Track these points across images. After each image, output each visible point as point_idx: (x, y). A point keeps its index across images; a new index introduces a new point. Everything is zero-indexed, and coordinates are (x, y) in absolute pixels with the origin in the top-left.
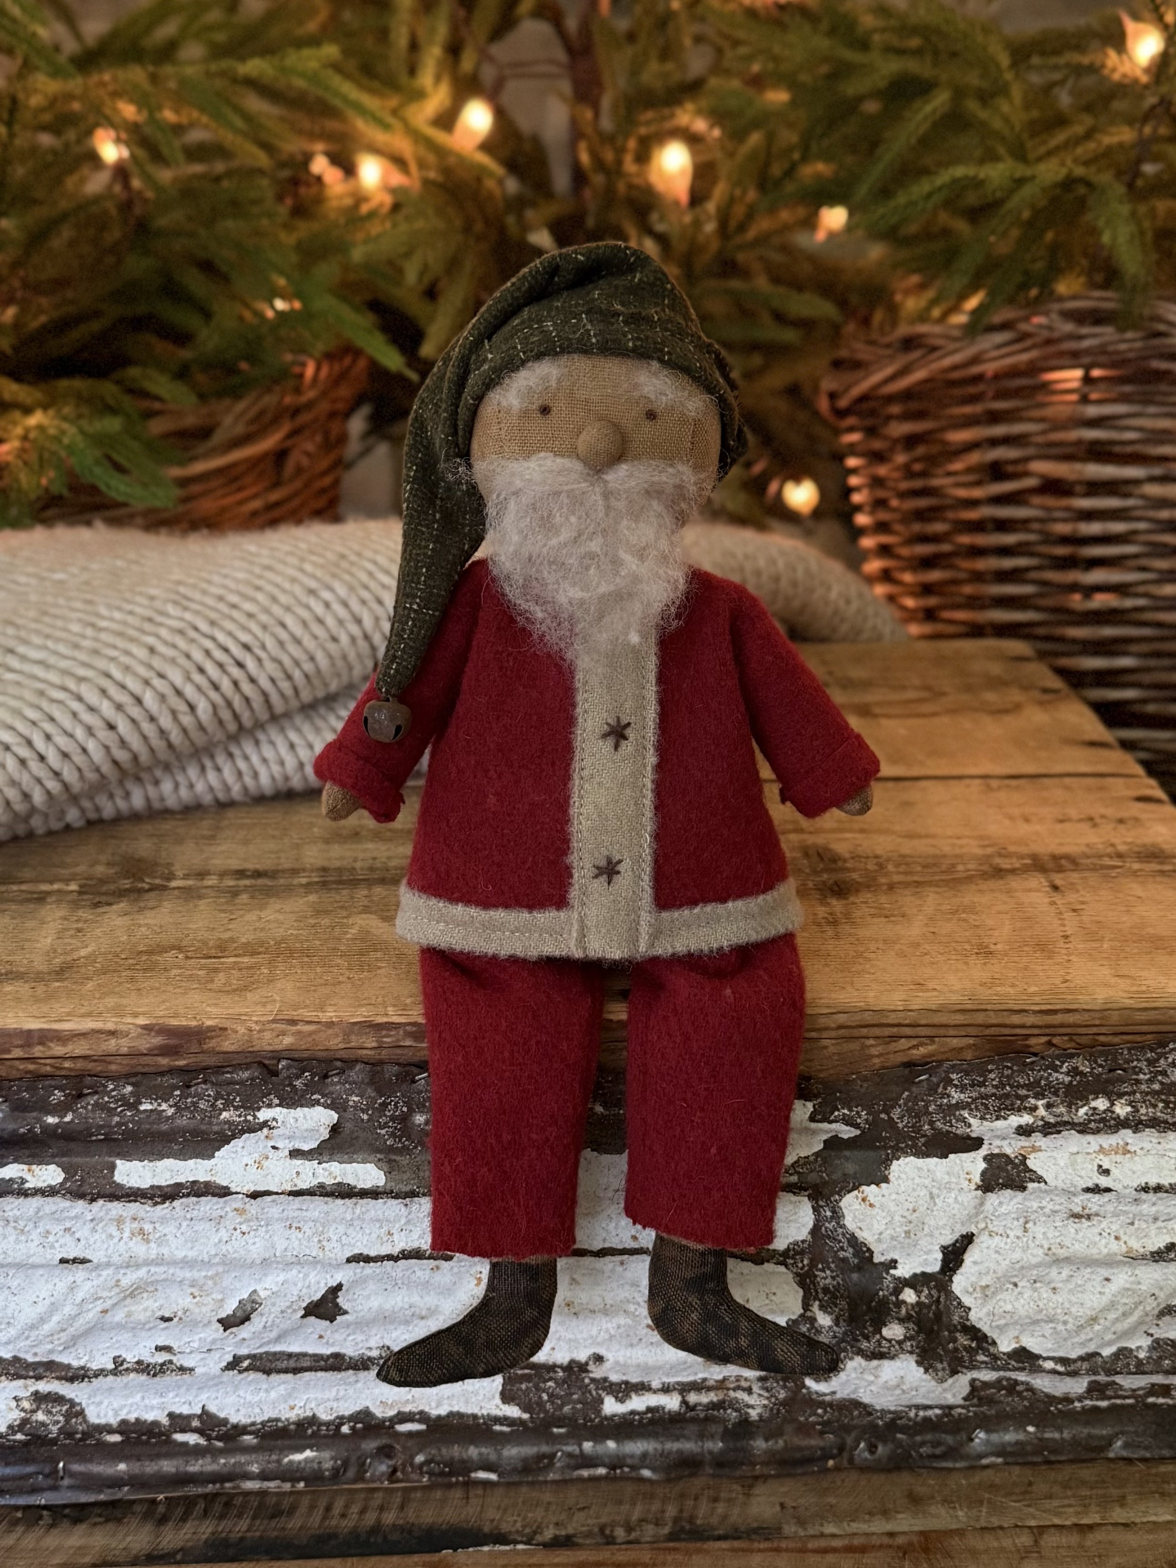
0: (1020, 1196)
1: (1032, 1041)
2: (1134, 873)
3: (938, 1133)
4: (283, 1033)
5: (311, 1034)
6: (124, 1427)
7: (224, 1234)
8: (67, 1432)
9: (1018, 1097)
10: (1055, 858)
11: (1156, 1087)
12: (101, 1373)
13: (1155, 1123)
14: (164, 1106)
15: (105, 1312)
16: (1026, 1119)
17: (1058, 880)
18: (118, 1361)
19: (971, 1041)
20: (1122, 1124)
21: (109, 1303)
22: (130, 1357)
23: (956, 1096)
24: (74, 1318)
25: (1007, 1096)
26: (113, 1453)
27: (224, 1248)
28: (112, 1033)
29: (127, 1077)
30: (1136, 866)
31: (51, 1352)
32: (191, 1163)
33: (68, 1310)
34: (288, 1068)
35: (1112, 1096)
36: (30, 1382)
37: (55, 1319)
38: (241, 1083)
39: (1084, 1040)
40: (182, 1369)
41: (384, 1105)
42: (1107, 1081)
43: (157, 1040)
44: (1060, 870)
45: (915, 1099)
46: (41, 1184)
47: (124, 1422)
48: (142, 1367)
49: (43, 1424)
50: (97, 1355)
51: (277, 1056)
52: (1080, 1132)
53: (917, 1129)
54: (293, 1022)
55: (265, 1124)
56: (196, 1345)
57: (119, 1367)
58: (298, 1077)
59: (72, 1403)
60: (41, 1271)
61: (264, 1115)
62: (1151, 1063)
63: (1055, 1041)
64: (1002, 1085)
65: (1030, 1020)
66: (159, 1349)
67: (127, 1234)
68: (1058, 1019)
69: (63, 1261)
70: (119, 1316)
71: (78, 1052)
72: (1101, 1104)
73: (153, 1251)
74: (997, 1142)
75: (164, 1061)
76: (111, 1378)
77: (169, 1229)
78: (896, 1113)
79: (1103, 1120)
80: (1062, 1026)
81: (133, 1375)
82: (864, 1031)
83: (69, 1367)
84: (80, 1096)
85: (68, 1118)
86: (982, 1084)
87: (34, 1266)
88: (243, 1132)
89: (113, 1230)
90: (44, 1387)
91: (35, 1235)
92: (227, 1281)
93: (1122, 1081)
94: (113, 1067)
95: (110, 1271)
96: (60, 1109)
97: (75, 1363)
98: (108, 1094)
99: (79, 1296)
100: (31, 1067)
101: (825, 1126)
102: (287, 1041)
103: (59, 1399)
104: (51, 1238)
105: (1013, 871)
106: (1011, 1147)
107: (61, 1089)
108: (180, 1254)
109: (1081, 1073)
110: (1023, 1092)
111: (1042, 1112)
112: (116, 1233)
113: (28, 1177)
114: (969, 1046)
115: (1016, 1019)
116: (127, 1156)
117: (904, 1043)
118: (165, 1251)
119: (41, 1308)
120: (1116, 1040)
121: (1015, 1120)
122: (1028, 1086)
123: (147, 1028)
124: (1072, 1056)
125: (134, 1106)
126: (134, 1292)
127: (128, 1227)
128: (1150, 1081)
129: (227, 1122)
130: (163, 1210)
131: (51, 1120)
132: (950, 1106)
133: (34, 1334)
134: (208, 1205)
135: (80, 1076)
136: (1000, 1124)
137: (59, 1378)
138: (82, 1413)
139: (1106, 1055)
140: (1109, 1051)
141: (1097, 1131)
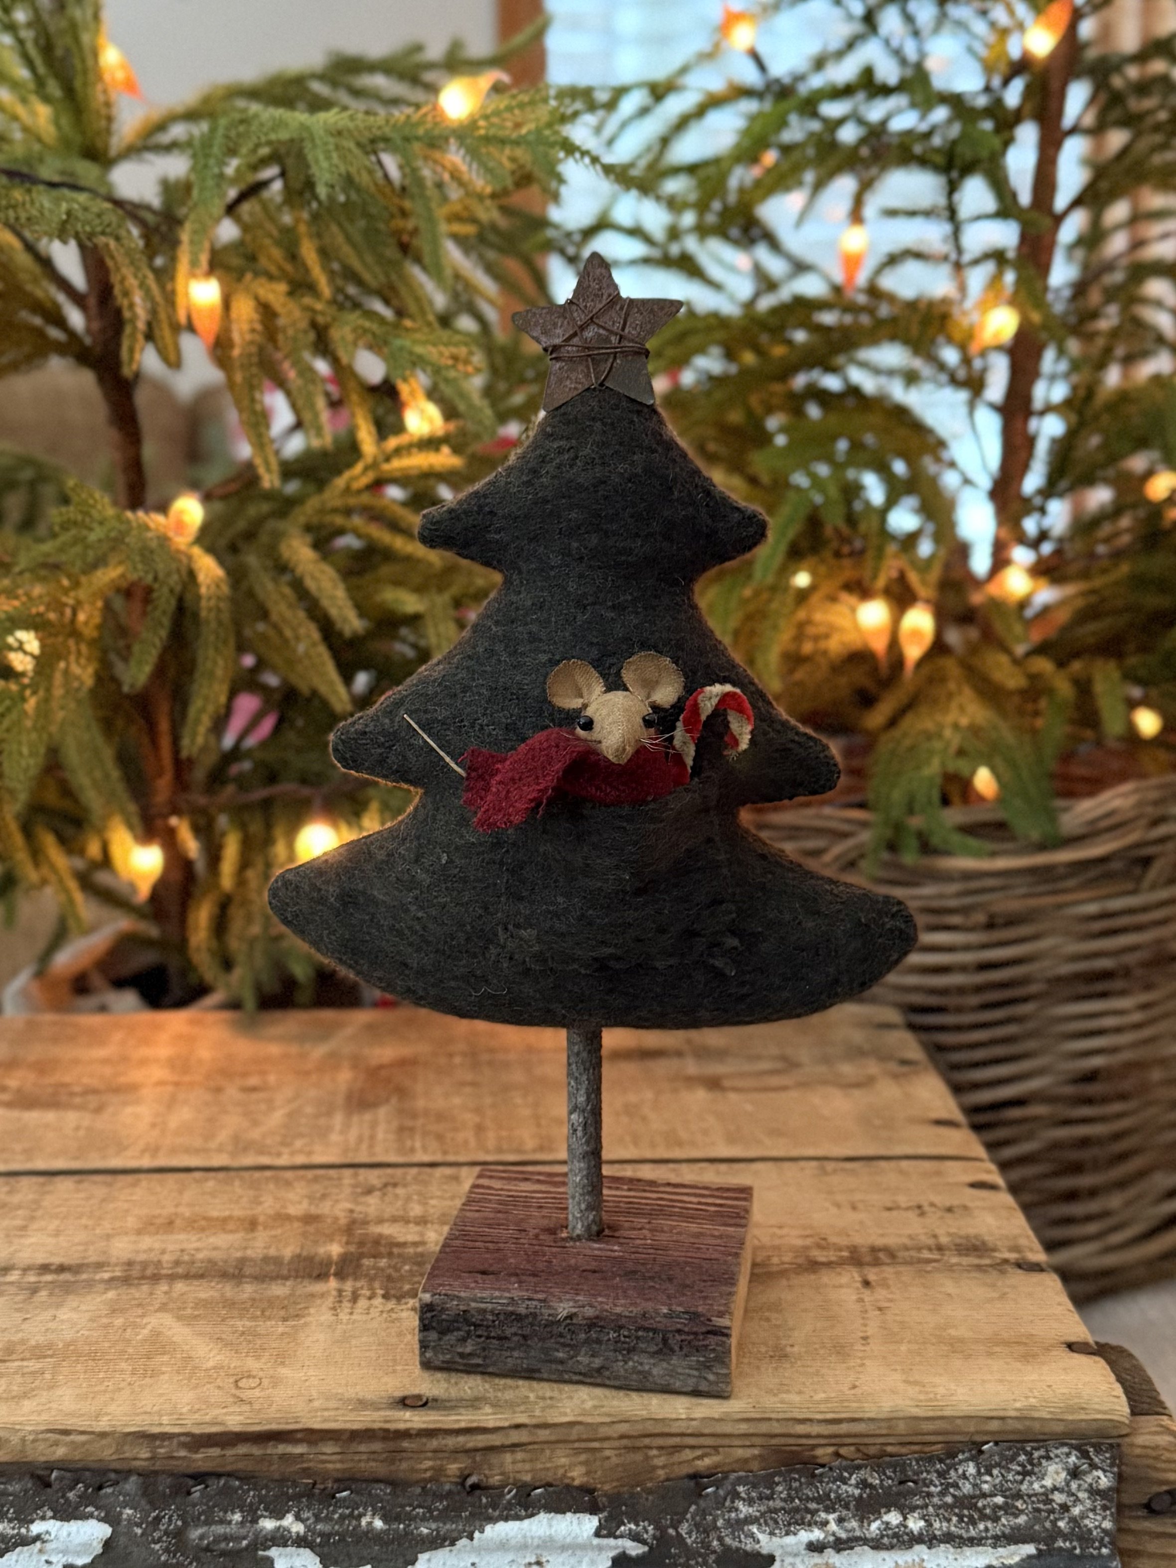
1: (819, 1452)
2: (951, 1268)
3: (727, 1549)
4: (56, 1444)
5: (84, 1444)
9: (808, 1510)
10: (874, 1250)
11: (949, 1499)
13: (949, 1538)
16: (817, 1534)
17: (872, 1275)
19: (756, 1451)
20: (915, 1540)
23: (744, 1510)
25: (797, 1510)
30: (954, 1260)
34: (60, 1479)
35: (905, 1510)
38: (15, 1494)
39: (872, 1451)
41: (158, 1519)
42: (899, 1494)
44: (877, 1263)
45: (704, 1513)
51: (50, 1467)
52: (873, 1548)
53: (707, 1546)
54: (66, 1432)
55: (38, 1538)
58: (71, 1489)
61: (37, 1528)
62: (942, 1475)
63: (843, 1451)
64: (791, 1498)
65: (815, 1429)
68: (844, 1428)
72: (893, 1518)
74: (789, 1559)
78: (684, 1529)
79: (896, 1535)
80: (849, 1436)
82: (647, 1441)
86: (770, 1498)
88: (16, 1545)
93: (913, 1493)
101: (611, 1542)
102: (60, 1452)
105: (829, 1265)
106: (804, 1564)
109: (871, 1486)
110: (813, 1506)
111: (833, 1527)
114: (755, 1457)
115: (800, 1429)
117: (688, 1454)
120: (904, 1450)
121: (806, 1536)
122: (818, 1500)
124: (859, 1468)
128: (942, 1494)
132: (738, 1521)
136: (790, 1540)
139: (894, 1466)
140: (898, 1464)
141: (891, 1547)
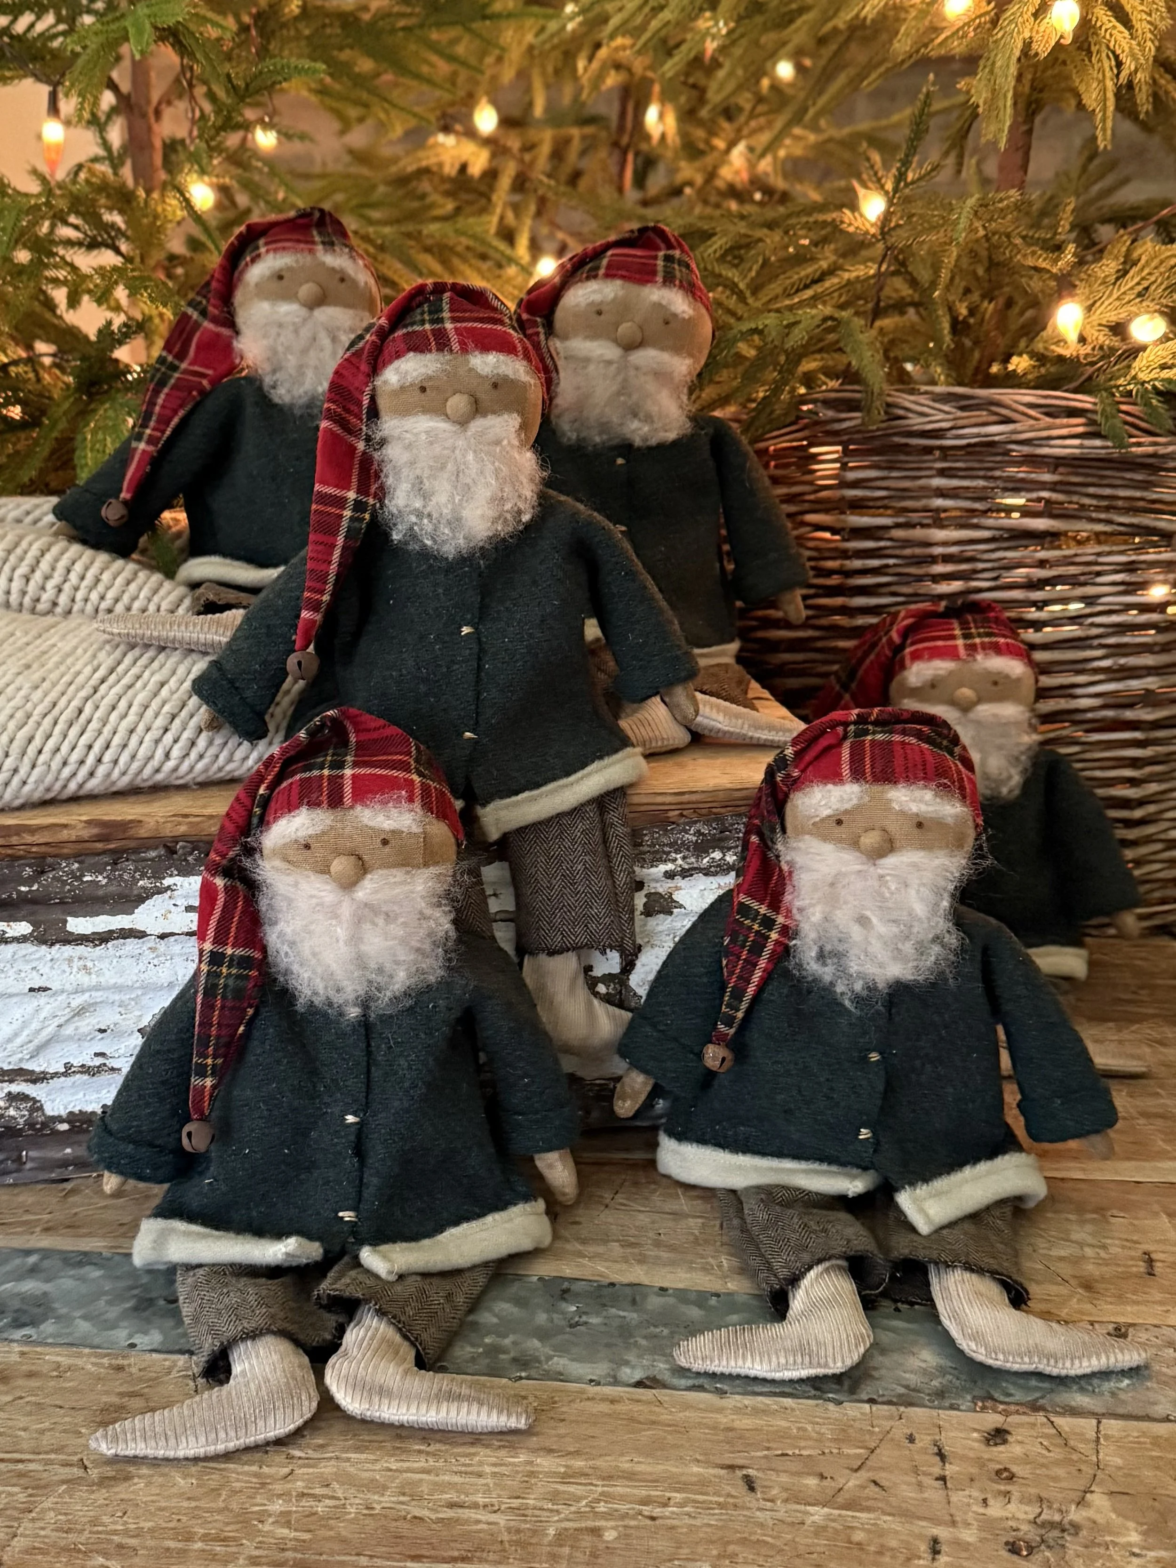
0: (670, 918)
1: (671, 814)
4: (179, 824)
5: (198, 824)
6: (71, 1118)
7: (142, 967)
8: (30, 1124)
9: (664, 852)
12: (56, 1075)
14: (100, 878)
15: (60, 1026)
16: (670, 866)
18: (68, 1066)
21: (63, 1019)
22: (76, 1062)
24: (38, 1032)
25: (657, 852)
26: (62, 1138)
27: (142, 976)
28: (65, 826)
29: (77, 856)
31: (21, 1060)
32: (119, 917)
33: (35, 1025)
34: (183, 847)
35: (724, 850)
36: (5, 1085)
37: (25, 1033)
38: (152, 860)
39: (704, 811)
40: (113, 1069)
42: (721, 840)
43: (95, 831)
46: (17, 934)
47: (71, 1113)
48: (85, 1070)
49: (13, 1118)
50: (53, 1062)
51: (176, 839)
52: (706, 875)
54: (186, 816)
55: (168, 888)
56: (121, 1052)
57: (68, 1070)
58: (191, 854)
59: (35, 1101)
60: (15, 1000)
61: (167, 882)
63: (685, 813)
64: (653, 845)
65: (669, 799)
66: (97, 1055)
67: (75, 970)
68: (686, 798)
69: (32, 990)
70: (69, 1030)
71: (42, 841)
72: (717, 855)
73: (94, 979)
74: (653, 885)
75: (100, 846)
76: (63, 1079)
77: (104, 965)
79: (719, 866)
80: (689, 803)
81: (78, 1076)
83: (33, 1072)
84: (43, 872)
85: (35, 887)
87: (11, 996)
88: (153, 894)
89: (65, 967)
90: (15, 1088)
91: (11, 973)
92: (145, 1000)
93: (727, 839)
94: (65, 851)
95: (64, 996)
96: (29, 881)
97: (38, 1069)
98: (62, 869)
99: (43, 1015)
100: (9, 852)
102: (183, 829)
103: (24, 1097)
104: (23, 975)
106: (662, 887)
107: (30, 866)
108: (112, 982)
109: (703, 834)
110: (667, 849)
111: (680, 862)
112: (68, 970)
113: (7, 930)
115: (659, 799)
116: (76, 915)
118: (102, 979)
119: (16, 1025)
120: (723, 810)
121: (663, 868)
122: (671, 845)
123: (89, 823)
124: (696, 822)
125: (79, 878)
126: (80, 1012)
127: (76, 964)
129: (143, 887)
130: (99, 950)
131: (23, 889)
133: (9, 1046)
134: (131, 945)
135: (43, 857)
136: (653, 870)
137: (26, 1081)
138: (41, 1109)
139: (716, 820)
140: (719, 819)
141: (715, 874)
